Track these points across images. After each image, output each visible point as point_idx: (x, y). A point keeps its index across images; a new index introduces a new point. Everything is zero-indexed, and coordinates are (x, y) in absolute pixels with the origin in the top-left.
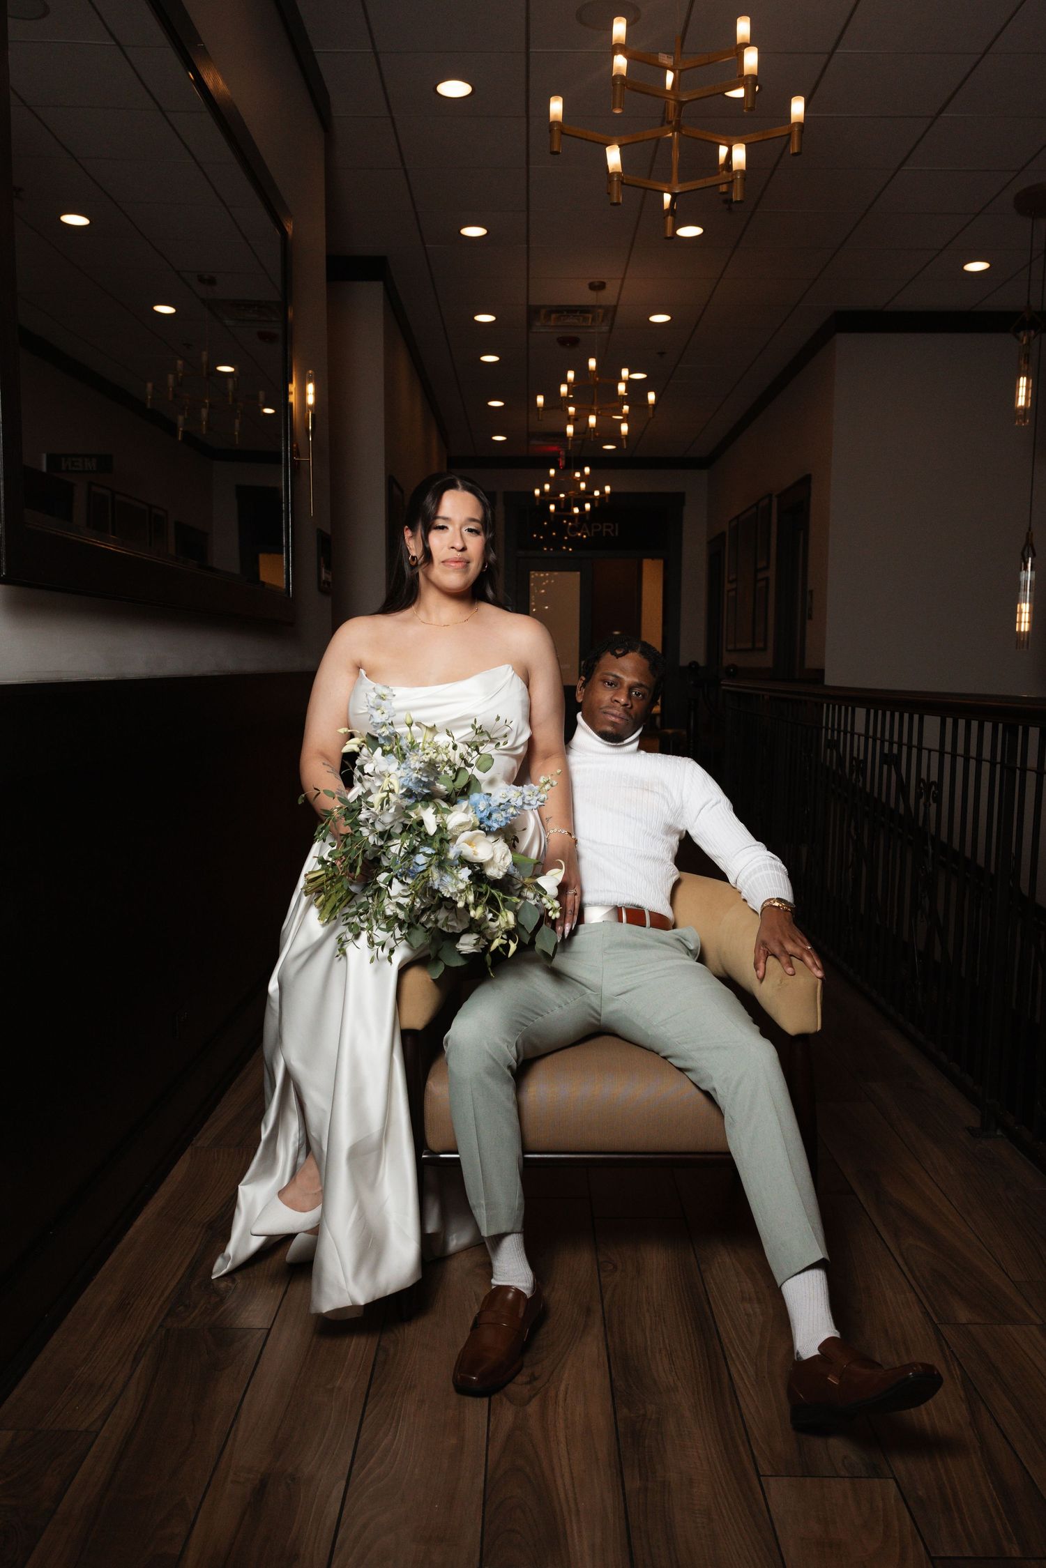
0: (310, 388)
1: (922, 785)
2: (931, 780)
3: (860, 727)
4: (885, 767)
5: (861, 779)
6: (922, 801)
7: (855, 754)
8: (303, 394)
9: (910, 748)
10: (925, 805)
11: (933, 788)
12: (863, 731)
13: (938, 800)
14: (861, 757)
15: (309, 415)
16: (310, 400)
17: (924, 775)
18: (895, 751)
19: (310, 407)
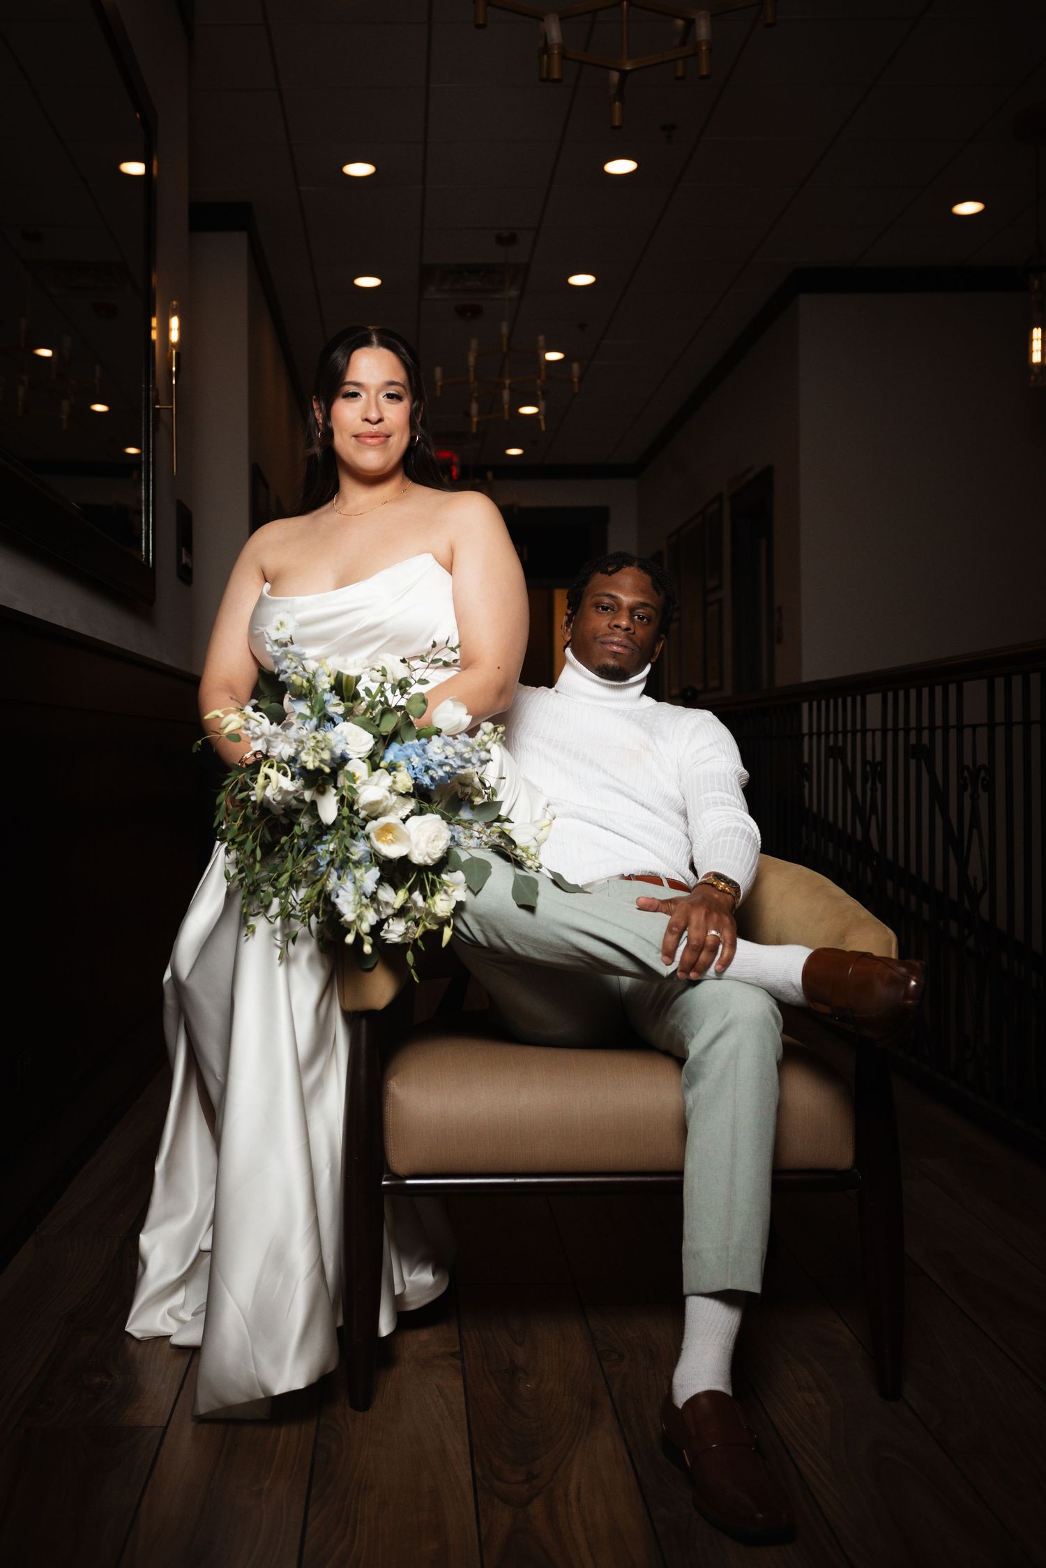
0: (174, 322)
1: (966, 774)
2: (978, 764)
3: (874, 721)
4: (913, 762)
5: (879, 786)
6: (967, 795)
7: (869, 757)
8: (165, 330)
9: (946, 729)
10: (972, 797)
11: (983, 774)
12: (879, 726)
13: (990, 787)
14: (878, 758)
15: (172, 353)
16: (174, 336)
17: (968, 761)
18: (925, 739)
19: (174, 345)
